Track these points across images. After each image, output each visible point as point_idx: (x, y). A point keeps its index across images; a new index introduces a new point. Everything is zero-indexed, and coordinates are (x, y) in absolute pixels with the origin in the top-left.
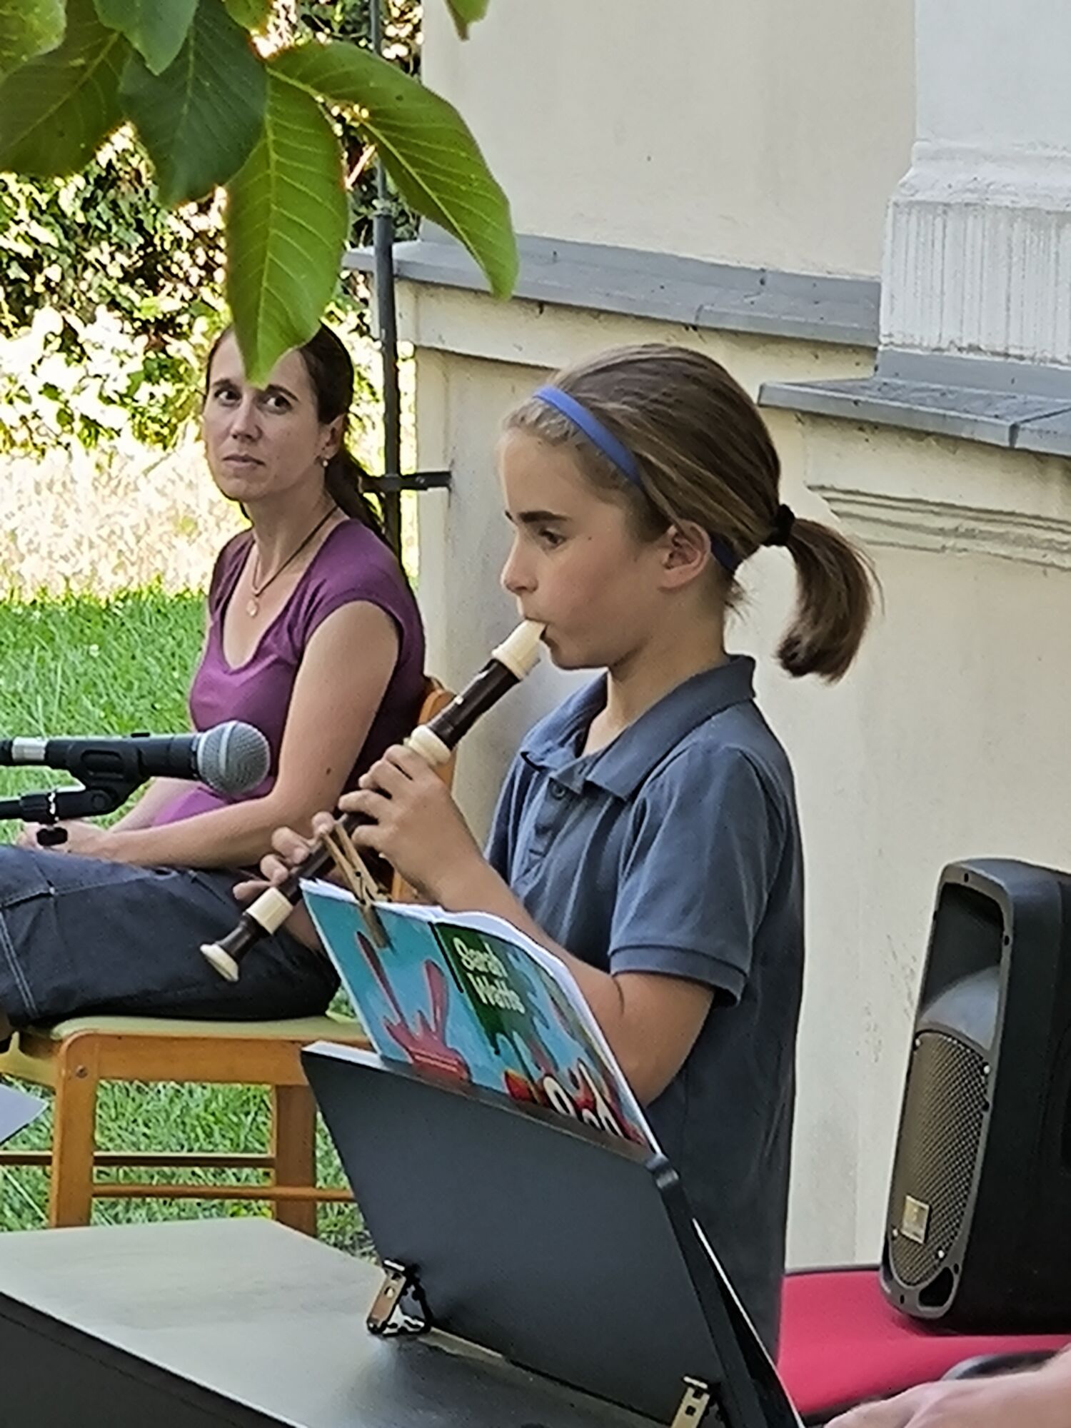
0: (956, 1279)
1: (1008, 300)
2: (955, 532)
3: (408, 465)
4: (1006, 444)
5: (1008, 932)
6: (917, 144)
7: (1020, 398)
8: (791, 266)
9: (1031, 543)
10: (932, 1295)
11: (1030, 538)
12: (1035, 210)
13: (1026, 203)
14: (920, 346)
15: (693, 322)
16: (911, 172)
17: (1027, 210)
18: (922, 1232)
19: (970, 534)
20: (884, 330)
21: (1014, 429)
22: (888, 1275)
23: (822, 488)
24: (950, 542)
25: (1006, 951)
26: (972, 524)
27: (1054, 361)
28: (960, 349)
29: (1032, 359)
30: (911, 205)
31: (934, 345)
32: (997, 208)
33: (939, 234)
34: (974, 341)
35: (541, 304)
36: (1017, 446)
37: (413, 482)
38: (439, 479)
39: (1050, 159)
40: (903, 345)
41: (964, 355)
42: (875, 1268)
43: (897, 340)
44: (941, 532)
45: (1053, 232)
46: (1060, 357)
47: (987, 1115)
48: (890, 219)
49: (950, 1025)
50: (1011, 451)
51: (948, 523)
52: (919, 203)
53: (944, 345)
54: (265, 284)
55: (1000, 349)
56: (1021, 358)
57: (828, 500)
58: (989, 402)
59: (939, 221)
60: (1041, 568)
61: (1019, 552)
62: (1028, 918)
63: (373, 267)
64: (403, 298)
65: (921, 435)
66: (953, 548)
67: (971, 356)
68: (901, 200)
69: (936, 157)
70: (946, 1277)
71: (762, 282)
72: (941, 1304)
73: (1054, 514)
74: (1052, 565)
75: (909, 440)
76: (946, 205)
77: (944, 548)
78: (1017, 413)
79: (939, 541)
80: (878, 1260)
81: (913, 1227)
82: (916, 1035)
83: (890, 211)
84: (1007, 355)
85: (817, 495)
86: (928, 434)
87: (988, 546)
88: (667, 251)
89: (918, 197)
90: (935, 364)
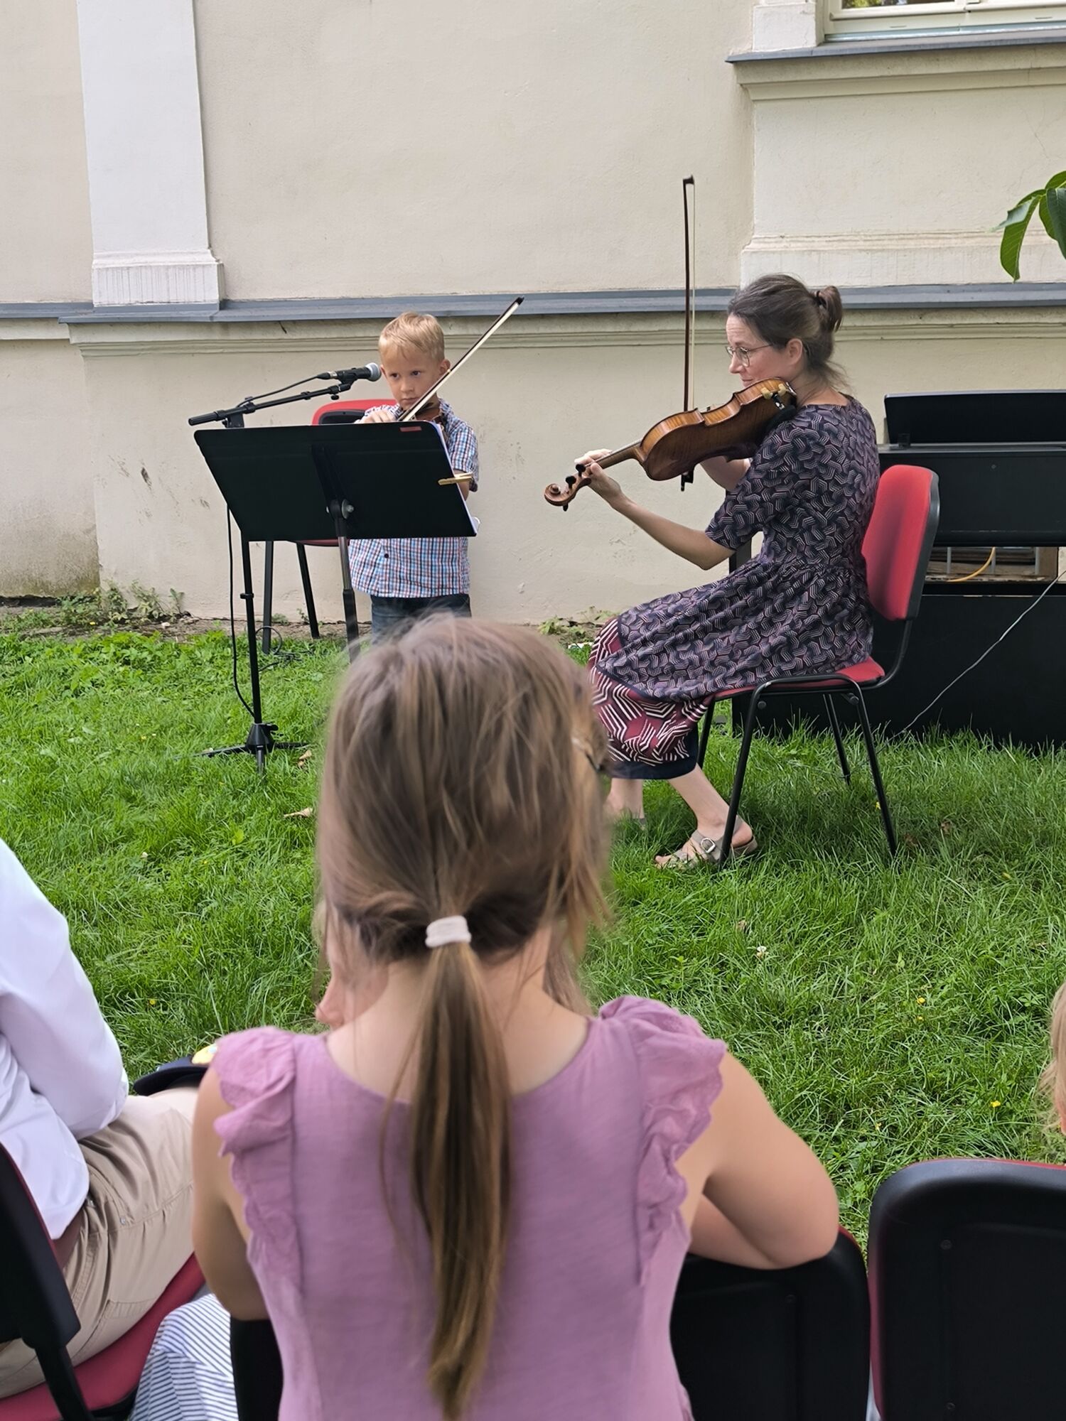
1: (168, 287)
2: (149, 349)
6: (95, 254)
7: (183, 312)
9: (193, 348)
11: (192, 346)
13: (169, 264)
14: (117, 304)
16: (95, 261)
17: (173, 266)
19: (156, 349)
20: (96, 301)
23: (81, 343)
27: (197, 302)
28: (142, 303)
30: (107, 269)
31: (127, 303)
32: (157, 266)
33: (127, 275)
34: (149, 300)
36: (215, 320)
39: (174, 253)
40: (108, 305)
41: (145, 304)
43: (106, 303)
44: (143, 350)
45: (191, 270)
46: (200, 301)
48: (97, 273)
50: (198, 323)
52: (112, 267)
53: (133, 302)
55: (164, 302)
56: (177, 303)
59: (125, 273)
60: (192, 354)
61: (182, 351)
66: (144, 354)
67: (149, 304)
68: (101, 268)
69: (107, 256)
73: (217, 338)
74: (196, 353)
76: (128, 268)
79: (137, 352)
83: (94, 271)
84: (169, 303)
87: (163, 352)
89: (109, 267)
90: (129, 308)
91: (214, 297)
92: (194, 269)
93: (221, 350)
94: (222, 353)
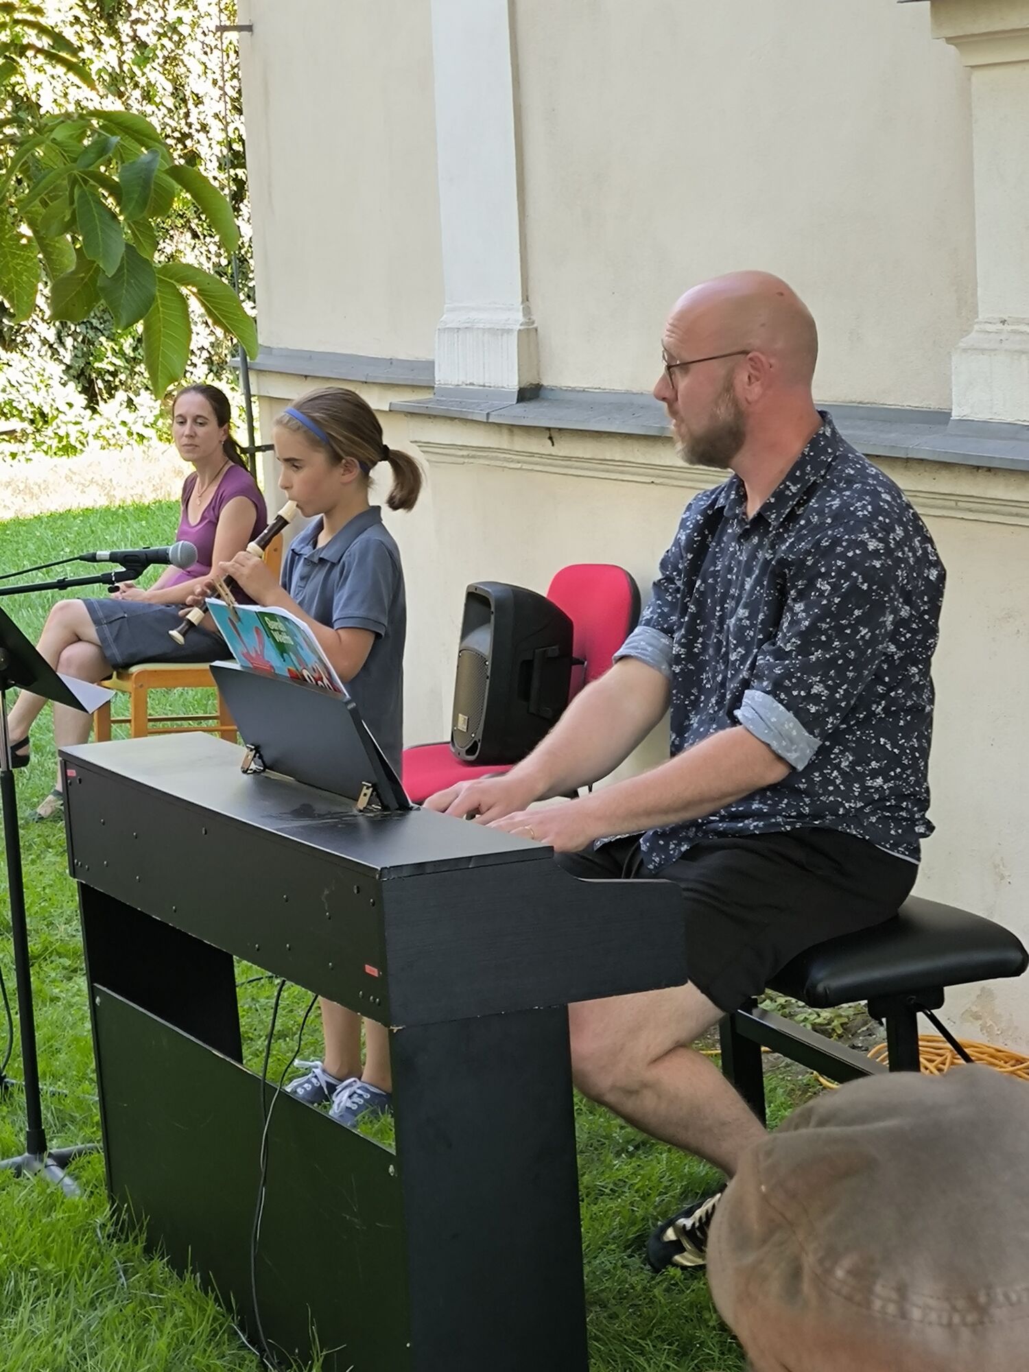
0: (479, 744)
1: (484, 364)
2: (468, 456)
3: (258, 443)
4: (485, 420)
5: (493, 609)
6: (446, 306)
7: (490, 402)
8: (402, 357)
9: (497, 459)
10: (471, 751)
11: (497, 457)
12: (493, 329)
13: (488, 326)
14: (451, 384)
15: (364, 380)
16: (445, 316)
17: (490, 329)
18: (465, 727)
19: (473, 457)
20: (437, 379)
21: (488, 414)
22: (453, 745)
23: (416, 442)
24: (466, 460)
25: (493, 617)
26: (474, 453)
27: (503, 387)
28: (467, 385)
29: (494, 387)
30: (445, 329)
31: (456, 383)
32: (478, 328)
33: (456, 340)
34: (471, 381)
35: (306, 377)
36: (490, 421)
37: (260, 449)
38: (269, 447)
39: (497, 308)
40: (445, 384)
41: (468, 387)
42: (448, 743)
43: (442, 382)
44: (463, 456)
45: (500, 337)
46: (505, 386)
47: (488, 681)
48: (437, 335)
49: (472, 646)
50: (487, 423)
51: (465, 453)
52: (448, 328)
53: (460, 383)
54: (160, 359)
55: (482, 384)
56: (490, 387)
57: (419, 446)
58: (478, 405)
59: (456, 335)
60: (501, 469)
61: (493, 463)
62: (500, 604)
63: (240, 365)
64: (253, 378)
65: (452, 419)
66: (468, 463)
67: (471, 387)
68: (440, 327)
69: (453, 310)
70: (475, 744)
71: (391, 363)
72: (474, 754)
73: (505, 447)
74: (505, 467)
75: (449, 421)
76: (458, 328)
77: (464, 463)
78: (489, 408)
79: (462, 460)
80: (449, 739)
81: (462, 726)
82: (460, 652)
83: (437, 332)
84: (484, 386)
85: (414, 445)
86: (455, 418)
87: (481, 461)
88: (355, 353)
89: (447, 326)
90: (457, 391)
91: (512, 382)
92: (502, 335)
93: (519, 466)
94: (520, 469)
